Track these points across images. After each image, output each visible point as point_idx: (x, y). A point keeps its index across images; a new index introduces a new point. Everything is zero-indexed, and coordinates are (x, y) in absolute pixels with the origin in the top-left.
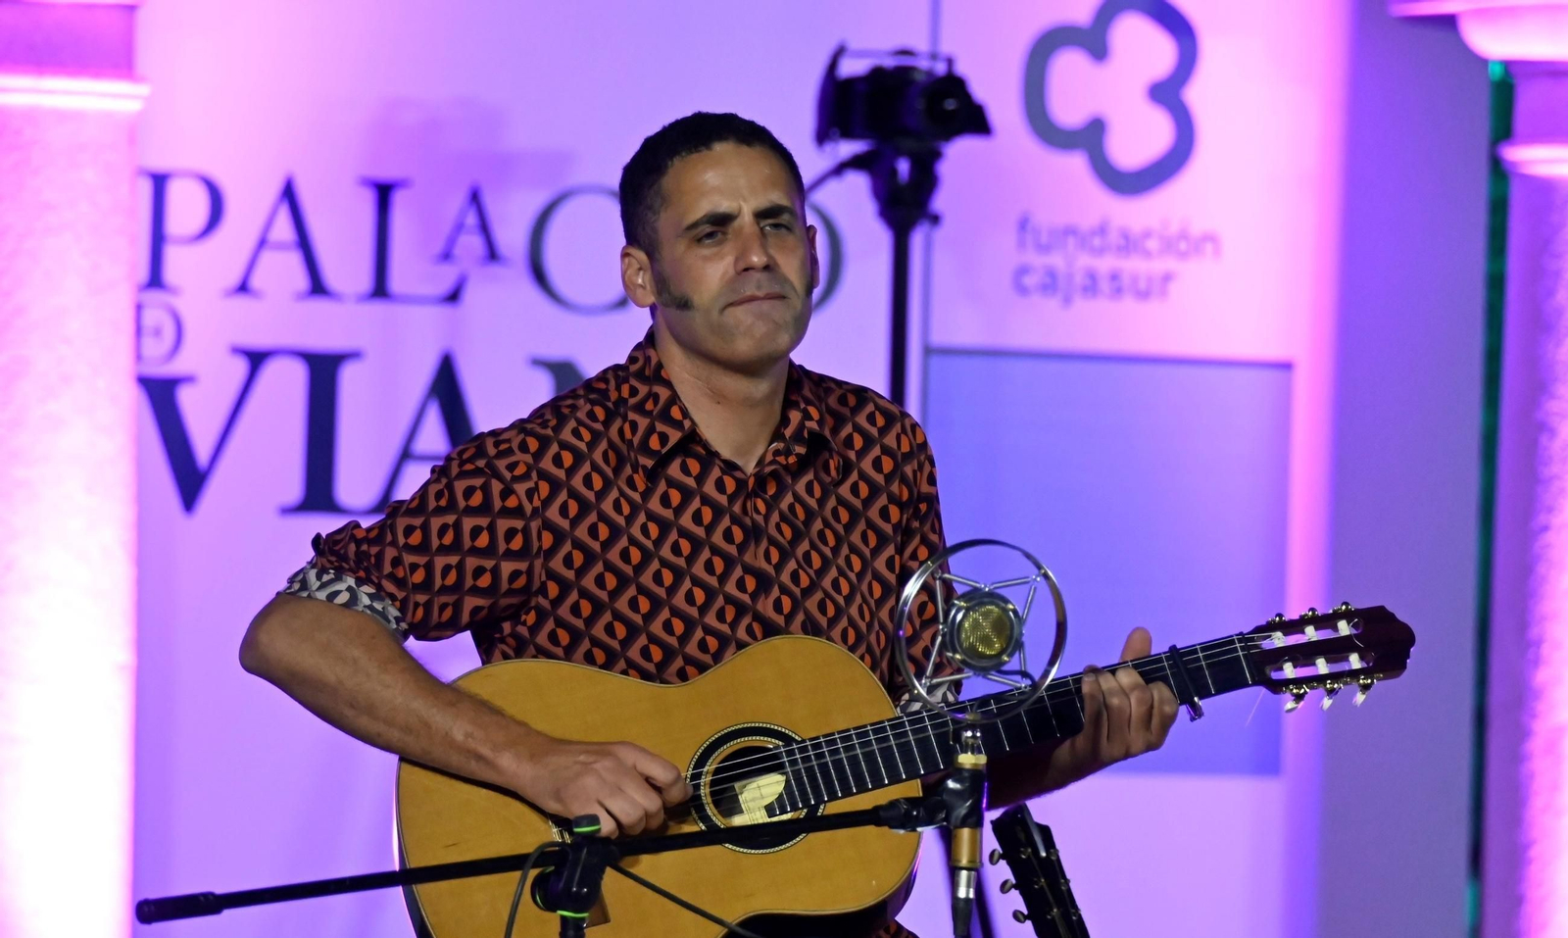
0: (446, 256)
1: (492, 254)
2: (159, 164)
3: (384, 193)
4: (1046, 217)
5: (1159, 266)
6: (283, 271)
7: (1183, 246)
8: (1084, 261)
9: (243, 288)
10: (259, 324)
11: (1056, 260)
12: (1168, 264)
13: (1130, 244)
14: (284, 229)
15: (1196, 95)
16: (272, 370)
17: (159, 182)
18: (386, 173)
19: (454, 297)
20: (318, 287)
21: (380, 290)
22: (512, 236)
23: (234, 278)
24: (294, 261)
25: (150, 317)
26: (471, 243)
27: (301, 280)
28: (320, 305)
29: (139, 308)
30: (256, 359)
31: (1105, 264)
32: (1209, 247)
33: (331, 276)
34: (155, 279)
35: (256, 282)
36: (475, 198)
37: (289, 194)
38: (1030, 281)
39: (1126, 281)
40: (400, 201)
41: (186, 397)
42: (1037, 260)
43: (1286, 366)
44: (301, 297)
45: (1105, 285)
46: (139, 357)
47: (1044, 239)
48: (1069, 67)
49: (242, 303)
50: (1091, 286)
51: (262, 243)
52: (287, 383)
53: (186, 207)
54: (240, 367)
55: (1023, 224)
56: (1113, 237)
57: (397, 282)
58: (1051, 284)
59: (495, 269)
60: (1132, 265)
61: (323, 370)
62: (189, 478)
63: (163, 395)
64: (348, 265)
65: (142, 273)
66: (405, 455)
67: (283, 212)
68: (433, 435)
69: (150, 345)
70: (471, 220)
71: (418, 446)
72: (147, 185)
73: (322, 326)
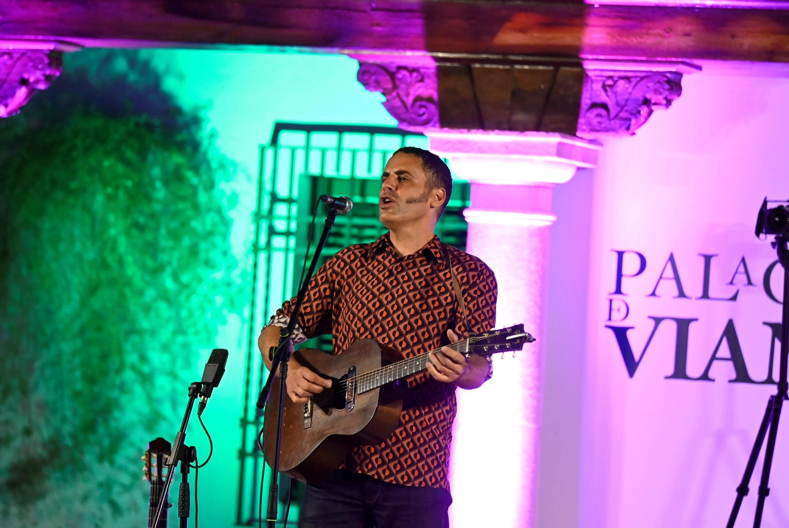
0: (732, 283)
1: (750, 283)
2: (621, 249)
3: (708, 259)
6: (668, 288)
9: (653, 294)
10: (659, 307)
14: (669, 272)
16: (663, 324)
17: (620, 254)
18: (708, 252)
19: (734, 298)
20: (682, 294)
21: (705, 295)
22: (758, 276)
23: (650, 291)
24: (673, 284)
25: (615, 305)
26: (741, 278)
27: (676, 292)
28: (682, 300)
29: (611, 301)
30: (658, 321)
33: (687, 291)
34: (618, 291)
35: (657, 292)
36: (743, 261)
37: (671, 259)
40: (713, 261)
41: (630, 334)
44: (675, 297)
46: (610, 319)
49: (653, 298)
51: (661, 278)
52: (669, 330)
53: (631, 264)
54: (652, 323)
57: (711, 293)
59: (750, 287)
61: (683, 325)
62: (631, 365)
63: (621, 334)
64: (693, 287)
65: (613, 288)
66: (714, 358)
67: (669, 267)
68: (724, 351)
69: (615, 315)
70: (742, 269)
71: (718, 355)
72: (615, 257)
73: (683, 309)
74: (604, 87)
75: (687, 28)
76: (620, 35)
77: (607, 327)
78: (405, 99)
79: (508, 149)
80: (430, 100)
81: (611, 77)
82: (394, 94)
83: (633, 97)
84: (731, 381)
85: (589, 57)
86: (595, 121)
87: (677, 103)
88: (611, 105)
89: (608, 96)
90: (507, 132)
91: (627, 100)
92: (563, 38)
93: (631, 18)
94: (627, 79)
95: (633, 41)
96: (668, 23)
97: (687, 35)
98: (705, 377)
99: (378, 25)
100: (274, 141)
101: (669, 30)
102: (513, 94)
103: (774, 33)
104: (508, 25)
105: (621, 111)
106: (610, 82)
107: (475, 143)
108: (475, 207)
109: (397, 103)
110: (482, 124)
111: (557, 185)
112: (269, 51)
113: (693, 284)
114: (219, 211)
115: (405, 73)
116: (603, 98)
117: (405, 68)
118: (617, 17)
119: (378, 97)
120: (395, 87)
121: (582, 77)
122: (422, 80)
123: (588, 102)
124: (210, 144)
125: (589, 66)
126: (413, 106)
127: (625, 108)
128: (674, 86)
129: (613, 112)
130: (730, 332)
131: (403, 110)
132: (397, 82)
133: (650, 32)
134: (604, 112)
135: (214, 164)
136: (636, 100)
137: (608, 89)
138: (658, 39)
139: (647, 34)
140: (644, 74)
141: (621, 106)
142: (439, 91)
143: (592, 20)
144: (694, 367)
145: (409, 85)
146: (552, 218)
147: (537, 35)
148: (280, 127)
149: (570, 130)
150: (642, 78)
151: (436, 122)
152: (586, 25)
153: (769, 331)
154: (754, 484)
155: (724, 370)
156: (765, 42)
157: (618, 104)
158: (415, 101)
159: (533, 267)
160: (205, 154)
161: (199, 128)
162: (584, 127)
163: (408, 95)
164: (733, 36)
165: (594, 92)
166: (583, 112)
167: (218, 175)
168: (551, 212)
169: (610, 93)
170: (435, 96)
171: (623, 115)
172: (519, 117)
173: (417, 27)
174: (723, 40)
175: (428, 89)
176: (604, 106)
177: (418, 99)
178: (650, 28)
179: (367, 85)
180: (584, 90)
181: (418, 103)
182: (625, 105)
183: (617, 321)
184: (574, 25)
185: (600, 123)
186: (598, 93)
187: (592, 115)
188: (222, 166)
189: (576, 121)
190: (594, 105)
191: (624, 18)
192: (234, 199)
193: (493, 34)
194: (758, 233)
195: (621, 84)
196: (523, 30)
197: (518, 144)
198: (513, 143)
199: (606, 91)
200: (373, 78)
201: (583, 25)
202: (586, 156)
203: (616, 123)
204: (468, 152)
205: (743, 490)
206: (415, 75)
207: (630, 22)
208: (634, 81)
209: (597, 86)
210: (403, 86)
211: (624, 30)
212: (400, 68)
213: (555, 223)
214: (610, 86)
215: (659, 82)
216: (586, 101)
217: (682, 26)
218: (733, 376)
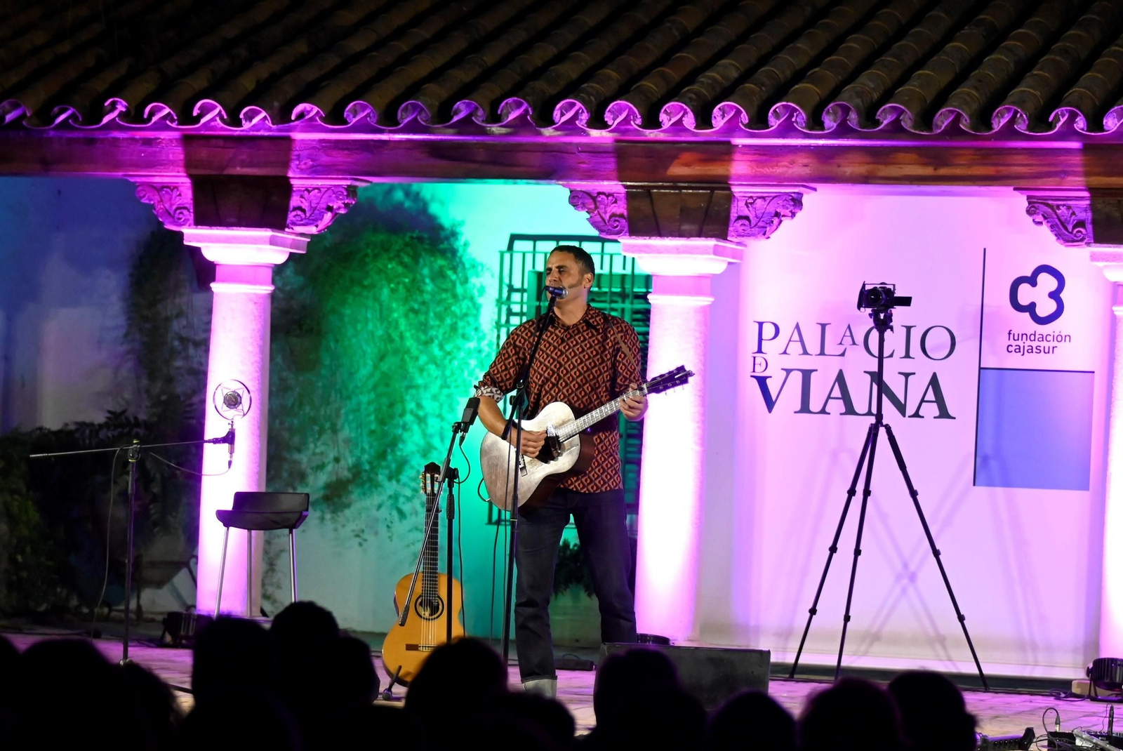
0: (841, 344)
1: (854, 343)
2: (761, 320)
3: (823, 326)
4: (1015, 331)
5: (1052, 344)
6: (795, 348)
7: (1059, 338)
8: (1029, 343)
9: (785, 353)
10: (789, 362)
11: (1020, 343)
12: (1056, 343)
13: (1043, 338)
14: (796, 337)
15: (1062, 295)
16: (792, 374)
17: (761, 324)
18: (824, 322)
19: (843, 355)
20: (805, 352)
21: (822, 353)
22: (860, 338)
23: (783, 351)
24: (799, 345)
25: (757, 361)
26: (848, 340)
27: (801, 352)
28: (806, 357)
29: (754, 358)
30: (788, 371)
31: (1034, 344)
32: (1068, 338)
33: (809, 350)
34: (760, 351)
35: (788, 351)
36: (849, 327)
37: (797, 327)
38: (1010, 349)
39: (1042, 349)
40: (827, 327)
41: (768, 381)
42: (1014, 343)
43: (1093, 372)
44: (800, 355)
45: (1035, 350)
46: (754, 371)
47: (1016, 338)
48: (1024, 289)
49: (784, 357)
50: (1031, 350)
51: (790, 341)
52: (796, 378)
53: (768, 331)
54: (784, 374)
55: (1010, 334)
56: (1037, 336)
57: (827, 351)
58: (1018, 349)
59: (854, 346)
60: (1042, 344)
61: (807, 374)
62: (770, 403)
63: (762, 382)
64: (813, 347)
65: (756, 349)
66: (829, 397)
67: (796, 332)
68: (837, 392)
69: (757, 368)
70: (848, 333)
71: (832, 396)
72: (757, 325)
73: (806, 363)
74: (746, 204)
75: (805, 161)
76: (757, 167)
77: (752, 376)
78: (603, 216)
79: (678, 251)
80: (622, 216)
81: (751, 197)
82: (596, 212)
83: (767, 211)
84: (841, 414)
85: (736, 183)
86: (740, 229)
87: (799, 215)
88: (751, 218)
89: (749, 211)
90: (677, 238)
91: (763, 214)
92: (716, 170)
93: (765, 155)
94: (763, 198)
95: (767, 171)
96: (791, 157)
97: (806, 166)
98: (823, 411)
99: (584, 163)
100: (510, 247)
101: (792, 163)
102: (681, 211)
103: (868, 163)
104: (676, 161)
105: (759, 221)
106: (751, 201)
107: (655, 246)
108: (655, 292)
109: (598, 219)
110: (660, 233)
111: (714, 275)
112: (506, 183)
113: (813, 345)
114: (472, 299)
115: (603, 197)
116: (746, 212)
117: (603, 193)
118: (755, 154)
119: (584, 215)
120: (596, 208)
121: (731, 197)
122: (615, 202)
123: (736, 215)
124: (464, 250)
125: (735, 189)
126: (609, 221)
127: (762, 219)
128: (797, 202)
129: (754, 221)
130: (840, 379)
131: (603, 224)
132: (598, 204)
133: (779, 164)
134: (747, 223)
135: (467, 266)
136: (770, 213)
137: (750, 206)
138: (785, 169)
139: (777, 166)
140: (776, 195)
141: (759, 218)
142: (627, 209)
143: (737, 156)
144: (815, 405)
145: (607, 205)
146: (712, 299)
147: (698, 168)
148: (514, 238)
149: (723, 236)
150: (774, 197)
151: (626, 232)
152: (733, 160)
153: (868, 377)
154: (860, 487)
155: (836, 406)
156: (862, 170)
157: (756, 216)
158: (610, 217)
159: (698, 335)
160: (460, 258)
161: (457, 239)
162: (733, 234)
163: (605, 213)
164: (839, 166)
165: (738, 208)
166: (731, 223)
167: (470, 273)
168: (711, 295)
169: (751, 209)
170: (625, 214)
171: (761, 224)
172: (686, 227)
173: (611, 164)
174: (831, 169)
175: (620, 208)
176: (747, 218)
177: (613, 215)
178: (779, 162)
179: (575, 206)
180: (732, 208)
181: (613, 218)
182: (762, 217)
183: (759, 372)
184: (724, 161)
185: (743, 230)
186: (742, 209)
187: (738, 224)
188: (473, 266)
189: (728, 230)
190: (740, 218)
191: (760, 154)
192: (482, 290)
193: (666, 168)
194: (859, 307)
195: (759, 201)
196: (687, 165)
197: (686, 247)
198: (682, 246)
199: (748, 207)
200: (581, 201)
201: (731, 160)
202: (735, 254)
203: (755, 230)
204: (649, 253)
205: (852, 492)
206: (610, 198)
207: (764, 158)
208: (768, 199)
209: (742, 204)
210: (602, 206)
211: (760, 163)
212: (599, 193)
213: (713, 302)
214: (751, 204)
215: (786, 200)
216: (733, 215)
217: (802, 159)
218: (843, 410)
